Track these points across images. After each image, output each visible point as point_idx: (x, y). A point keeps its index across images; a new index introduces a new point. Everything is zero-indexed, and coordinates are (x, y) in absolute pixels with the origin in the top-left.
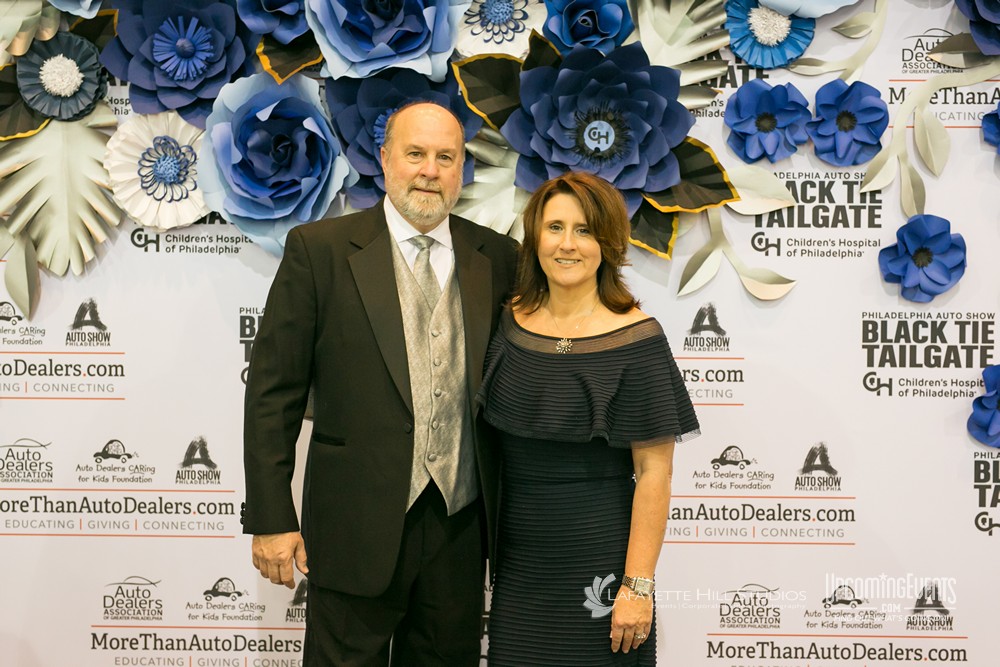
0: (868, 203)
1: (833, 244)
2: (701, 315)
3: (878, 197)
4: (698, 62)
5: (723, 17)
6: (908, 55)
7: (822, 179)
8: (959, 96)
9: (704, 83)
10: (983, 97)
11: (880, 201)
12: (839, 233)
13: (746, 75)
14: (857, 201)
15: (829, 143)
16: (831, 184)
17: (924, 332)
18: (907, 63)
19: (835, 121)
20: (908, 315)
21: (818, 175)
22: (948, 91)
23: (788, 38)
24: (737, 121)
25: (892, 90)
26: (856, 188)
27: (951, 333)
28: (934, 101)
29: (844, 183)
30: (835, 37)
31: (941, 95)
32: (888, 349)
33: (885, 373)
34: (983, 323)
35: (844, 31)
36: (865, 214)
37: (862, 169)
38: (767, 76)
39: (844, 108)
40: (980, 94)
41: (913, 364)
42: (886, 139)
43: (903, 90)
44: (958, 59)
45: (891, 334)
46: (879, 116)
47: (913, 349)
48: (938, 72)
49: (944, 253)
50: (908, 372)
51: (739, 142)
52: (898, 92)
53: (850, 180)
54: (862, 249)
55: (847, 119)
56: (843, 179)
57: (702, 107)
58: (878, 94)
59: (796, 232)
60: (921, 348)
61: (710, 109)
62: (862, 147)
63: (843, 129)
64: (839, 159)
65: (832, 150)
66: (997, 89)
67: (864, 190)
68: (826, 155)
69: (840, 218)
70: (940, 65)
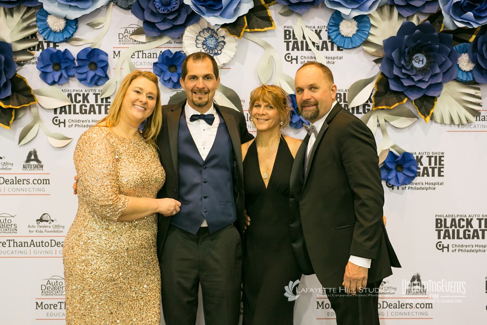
0: (104, 103)
1: (89, 122)
2: (30, 154)
3: (109, 100)
4: (25, 39)
5: (35, 19)
6: (121, 36)
7: (84, 92)
9: (29, 48)
10: (155, 55)
12: (92, 116)
13: (48, 45)
14: (99, 102)
15: (84, 76)
16: (88, 94)
18: (121, 40)
19: (87, 66)
21: (82, 91)
22: (139, 52)
23: (65, 29)
24: (43, 66)
25: (114, 52)
26: (99, 96)
28: (133, 57)
29: (94, 94)
30: (88, 28)
31: (136, 54)
35: (92, 25)
36: (103, 108)
37: (101, 88)
38: (58, 46)
39: (92, 60)
40: (153, 54)
42: (112, 73)
43: (119, 52)
44: (142, 38)
46: (104, 64)
48: (134, 44)
51: (44, 76)
52: (117, 53)
53: (96, 93)
55: (94, 65)
56: (93, 92)
57: (29, 60)
58: (107, 55)
59: (72, 116)
61: (33, 61)
62: (100, 78)
63: (91, 70)
64: (88, 83)
65: (85, 79)
66: (161, 52)
67: (102, 97)
68: (83, 81)
69: (92, 110)
70: (135, 41)
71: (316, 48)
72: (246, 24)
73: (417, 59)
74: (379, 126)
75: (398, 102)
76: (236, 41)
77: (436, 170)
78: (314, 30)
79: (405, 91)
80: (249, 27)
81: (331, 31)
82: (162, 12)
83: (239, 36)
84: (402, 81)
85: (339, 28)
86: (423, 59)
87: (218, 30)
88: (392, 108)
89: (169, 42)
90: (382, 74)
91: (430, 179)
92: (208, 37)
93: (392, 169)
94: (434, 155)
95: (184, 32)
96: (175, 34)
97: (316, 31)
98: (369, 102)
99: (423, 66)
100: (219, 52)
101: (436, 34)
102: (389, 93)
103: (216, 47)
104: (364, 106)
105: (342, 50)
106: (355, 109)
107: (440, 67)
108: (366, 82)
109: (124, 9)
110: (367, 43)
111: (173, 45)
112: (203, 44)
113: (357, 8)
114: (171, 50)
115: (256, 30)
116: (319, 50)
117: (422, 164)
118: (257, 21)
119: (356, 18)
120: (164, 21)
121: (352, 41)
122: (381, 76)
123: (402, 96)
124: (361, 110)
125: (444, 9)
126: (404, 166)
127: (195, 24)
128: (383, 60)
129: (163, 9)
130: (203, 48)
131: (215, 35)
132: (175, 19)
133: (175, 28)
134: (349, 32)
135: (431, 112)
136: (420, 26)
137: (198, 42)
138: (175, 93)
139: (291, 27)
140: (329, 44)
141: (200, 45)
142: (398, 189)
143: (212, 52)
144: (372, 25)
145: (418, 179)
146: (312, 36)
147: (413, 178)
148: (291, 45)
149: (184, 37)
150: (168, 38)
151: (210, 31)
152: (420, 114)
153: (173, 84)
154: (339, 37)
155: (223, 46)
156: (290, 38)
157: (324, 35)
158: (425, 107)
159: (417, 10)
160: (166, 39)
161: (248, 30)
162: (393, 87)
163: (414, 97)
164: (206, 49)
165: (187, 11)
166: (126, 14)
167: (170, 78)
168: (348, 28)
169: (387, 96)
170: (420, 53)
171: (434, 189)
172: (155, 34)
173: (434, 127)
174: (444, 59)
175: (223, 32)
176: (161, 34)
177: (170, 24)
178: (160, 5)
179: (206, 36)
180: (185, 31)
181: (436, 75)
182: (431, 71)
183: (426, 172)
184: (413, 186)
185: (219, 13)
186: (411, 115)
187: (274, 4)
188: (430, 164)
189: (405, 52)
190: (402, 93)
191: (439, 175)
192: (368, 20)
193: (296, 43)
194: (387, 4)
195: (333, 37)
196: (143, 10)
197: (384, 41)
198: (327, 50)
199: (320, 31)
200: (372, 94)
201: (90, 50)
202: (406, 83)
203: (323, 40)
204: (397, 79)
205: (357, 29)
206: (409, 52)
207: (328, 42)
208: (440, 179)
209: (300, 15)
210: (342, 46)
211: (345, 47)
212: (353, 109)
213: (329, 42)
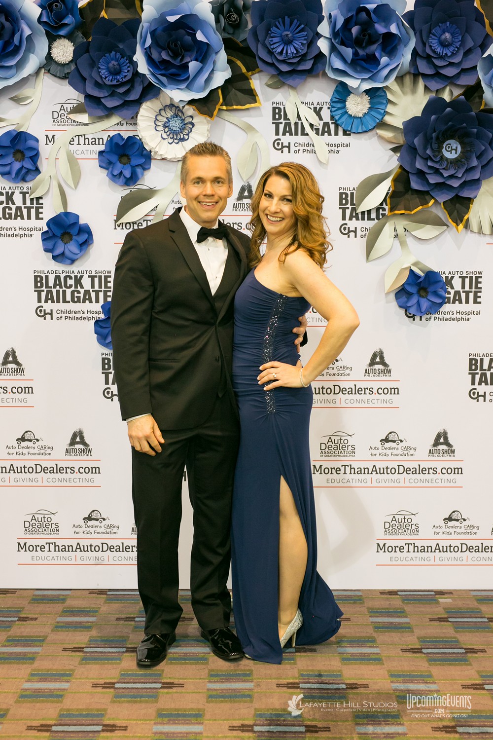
0: (35, 205)
1: (15, 229)
3: (41, 201)
6: (56, 115)
7: (7, 190)
8: (87, 140)
10: (101, 140)
11: (42, 204)
12: (19, 223)
14: (28, 204)
15: (7, 169)
16: (13, 193)
17: (71, 282)
18: (56, 120)
19: (12, 156)
20: (61, 272)
21: (4, 188)
22: (80, 137)
25: (47, 136)
26: (27, 195)
27: (86, 282)
28: (72, 143)
29: (21, 193)
30: (11, 104)
31: (76, 139)
32: (49, 292)
33: (48, 306)
34: (104, 276)
35: (17, 100)
36: (33, 211)
37: (30, 184)
39: (18, 147)
40: (99, 139)
41: (65, 301)
42: (44, 164)
43: (53, 136)
44: (84, 118)
45: (51, 284)
46: (33, 153)
47: (64, 292)
49: (78, 234)
50: (62, 306)
52: (50, 138)
53: (24, 191)
54: (32, 233)
55: (20, 154)
56: (20, 190)
58: (37, 140)
60: (68, 292)
62: (29, 171)
63: (17, 160)
64: (13, 178)
65: (9, 173)
66: (109, 136)
67: (31, 197)
68: (6, 176)
69: (19, 214)
70: (74, 121)
71: (315, 131)
72: (221, 100)
73: (449, 148)
74: (396, 236)
75: (421, 206)
76: (208, 122)
77: (471, 295)
78: (312, 107)
79: (432, 190)
80: (226, 103)
81: (335, 109)
82: (109, 83)
83: (211, 115)
84: (427, 176)
85: (346, 106)
86: (457, 147)
87: (184, 107)
88: (413, 212)
89: (120, 124)
90: (401, 167)
91: (463, 307)
92: (171, 116)
93: (413, 293)
94: (469, 275)
95: (139, 109)
96: (128, 112)
97: (315, 108)
98: (384, 204)
99: (456, 156)
100: (186, 137)
101: (473, 113)
102: (410, 192)
103: (182, 129)
104: (377, 209)
105: (350, 135)
106: (366, 213)
107: (478, 158)
108: (380, 179)
109: (59, 78)
110: (382, 125)
111: (124, 127)
112: (165, 126)
113: (369, 78)
114: (122, 134)
115: (235, 107)
116: (318, 135)
117: (452, 288)
118: (236, 95)
119: (367, 92)
120: (113, 94)
121: (362, 123)
122: (400, 170)
123: (427, 197)
124: (373, 215)
125: (484, 79)
126: (428, 290)
127: (154, 99)
128: (403, 147)
129: (110, 79)
130: (165, 132)
131: (180, 114)
132: (127, 92)
133: (126, 104)
134: (358, 110)
135: (466, 218)
136: (454, 103)
137: (158, 123)
138: (128, 191)
139: (282, 103)
140: (332, 127)
141: (160, 128)
142: (421, 320)
143: (177, 136)
144: (389, 101)
145: (447, 307)
146: (309, 116)
147: (441, 305)
148: (281, 127)
149: (139, 117)
150: (118, 117)
151: (174, 109)
152: (450, 220)
153: (124, 180)
154: (346, 116)
155: (191, 129)
156: (280, 118)
157: (326, 114)
158: (458, 212)
159: (451, 81)
160: (115, 120)
161: (224, 108)
162: (415, 185)
163: (443, 197)
164: (168, 133)
165: (142, 81)
166: (62, 85)
167: (121, 172)
168: (357, 106)
169: (408, 196)
170: (452, 139)
171: (468, 319)
172: (101, 113)
173: (470, 239)
174: (483, 148)
175: (190, 111)
176: (109, 112)
177: (121, 99)
178: (106, 73)
179: (169, 116)
180: (141, 109)
181: (473, 168)
182: (466, 162)
183: (457, 298)
184: (440, 316)
185: (186, 85)
186: (439, 223)
187: (258, 72)
188: (463, 287)
189: (432, 138)
190: (427, 193)
191: (475, 302)
192: (383, 94)
193: (288, 125)
194: (409, 73)
195: (337, 118)
196: (84, 79)
197: (404, 123)
198: (330, 134)
199: (321, 109)
200: (387, 193)
201: (15, 134)
202: (433, 179)
203: (325, 120)
204: (421, 174)
205: (369, 106)
206: (437, 138)
207: (330, 123)
208: (476, 308)
209: (293, 87)
210: (349, 129)
211: (354, 130)
212: (363, 213)
213: (332, 123)
